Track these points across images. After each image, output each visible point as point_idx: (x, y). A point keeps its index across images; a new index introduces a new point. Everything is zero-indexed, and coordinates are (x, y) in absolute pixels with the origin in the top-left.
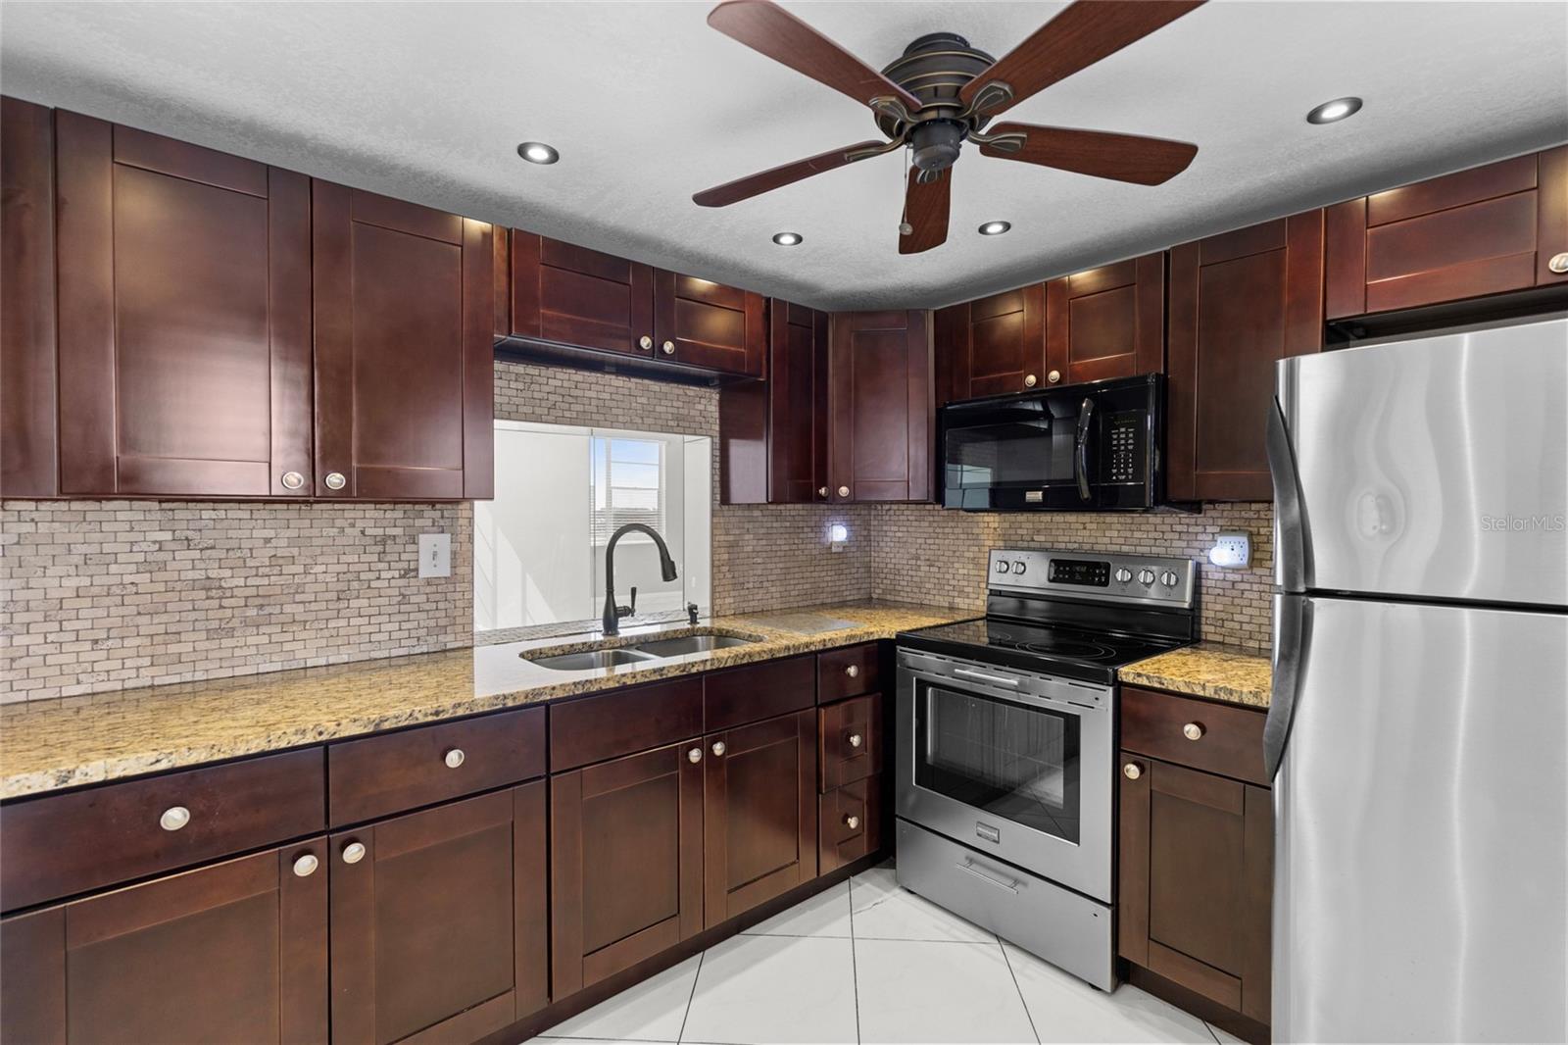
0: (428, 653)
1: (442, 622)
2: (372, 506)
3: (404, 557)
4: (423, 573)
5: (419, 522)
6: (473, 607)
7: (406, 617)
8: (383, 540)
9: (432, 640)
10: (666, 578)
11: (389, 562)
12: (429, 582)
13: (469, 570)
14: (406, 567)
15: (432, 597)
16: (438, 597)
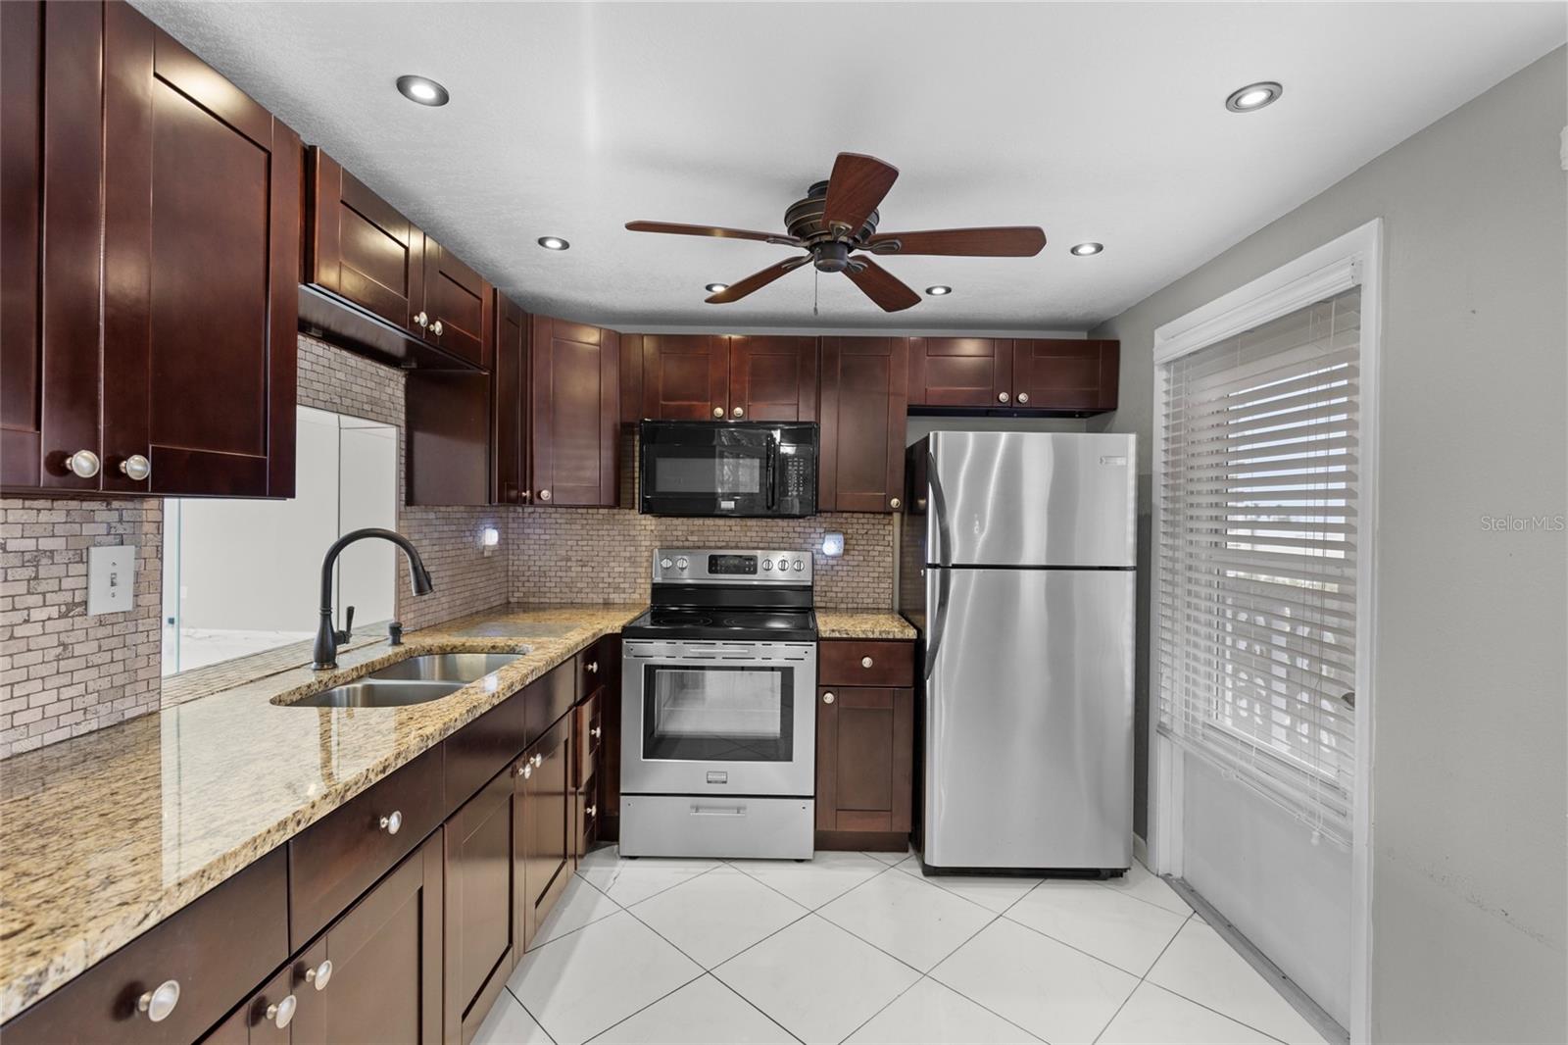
0: (99, 730)
1: (119, 680)
2: (18, 503)
3: (67, 583)
4: (95, 609)
5: (88, 529)
6: (160, 652)
7: (66, 679)
8: (35, 559)
9: (103, 709)
10: (420, 591)
11: (44, 594)
12: (101, 621)
13: (155, 598)
14: (70, 600)
15: (106, 644)
16: (114, 642)
